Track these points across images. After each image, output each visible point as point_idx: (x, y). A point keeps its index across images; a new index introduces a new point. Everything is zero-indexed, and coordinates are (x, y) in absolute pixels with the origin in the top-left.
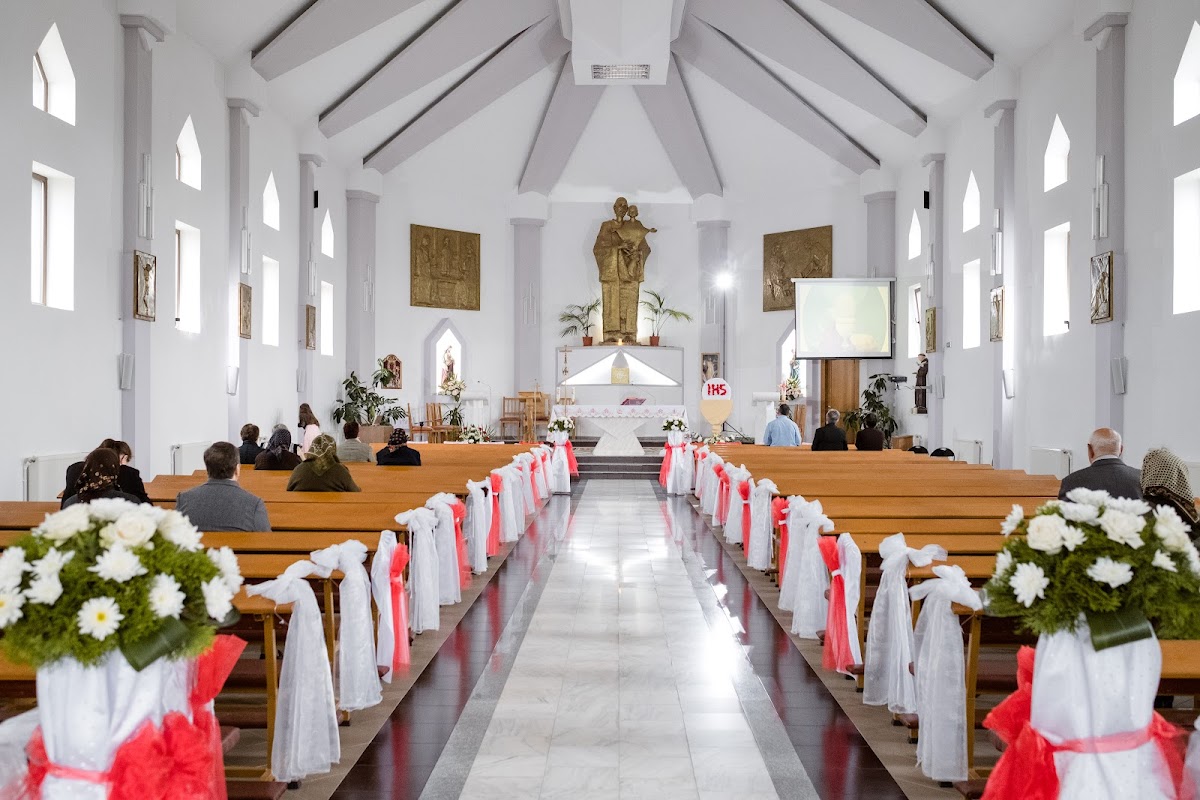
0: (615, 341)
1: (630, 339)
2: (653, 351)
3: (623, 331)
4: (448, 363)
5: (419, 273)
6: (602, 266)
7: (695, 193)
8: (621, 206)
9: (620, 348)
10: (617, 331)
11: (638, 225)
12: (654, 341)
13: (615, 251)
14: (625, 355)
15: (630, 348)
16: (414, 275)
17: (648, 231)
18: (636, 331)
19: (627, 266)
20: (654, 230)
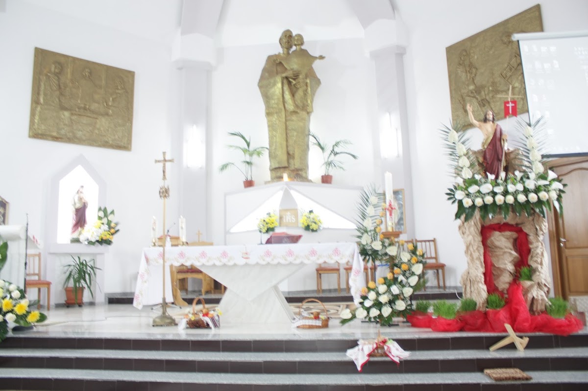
0: (281, 178)
1: (299, 174)
2: (326, 188)
3: (292, 167)
4: (78, 205)
5: (42, 101)
6: (266, 97)
7: (365, 21)
8: (289, 39)
9: (287, 184)
10: (285, 168)
11: (304, 54)
12: (326, 179)
13: (279, 79)
14: (292, 192)
15: (298, 185)
16: (35, 102)
17: (316, 58)
18: (307, 166)
19: (293, 95)
20: (321, 57)
